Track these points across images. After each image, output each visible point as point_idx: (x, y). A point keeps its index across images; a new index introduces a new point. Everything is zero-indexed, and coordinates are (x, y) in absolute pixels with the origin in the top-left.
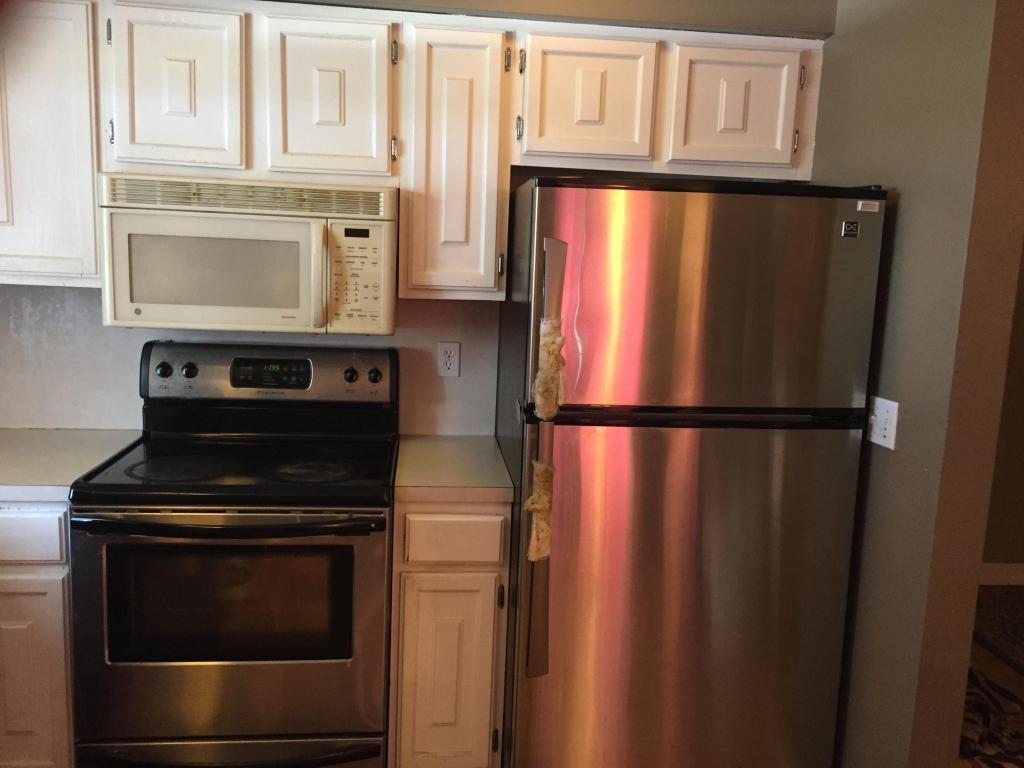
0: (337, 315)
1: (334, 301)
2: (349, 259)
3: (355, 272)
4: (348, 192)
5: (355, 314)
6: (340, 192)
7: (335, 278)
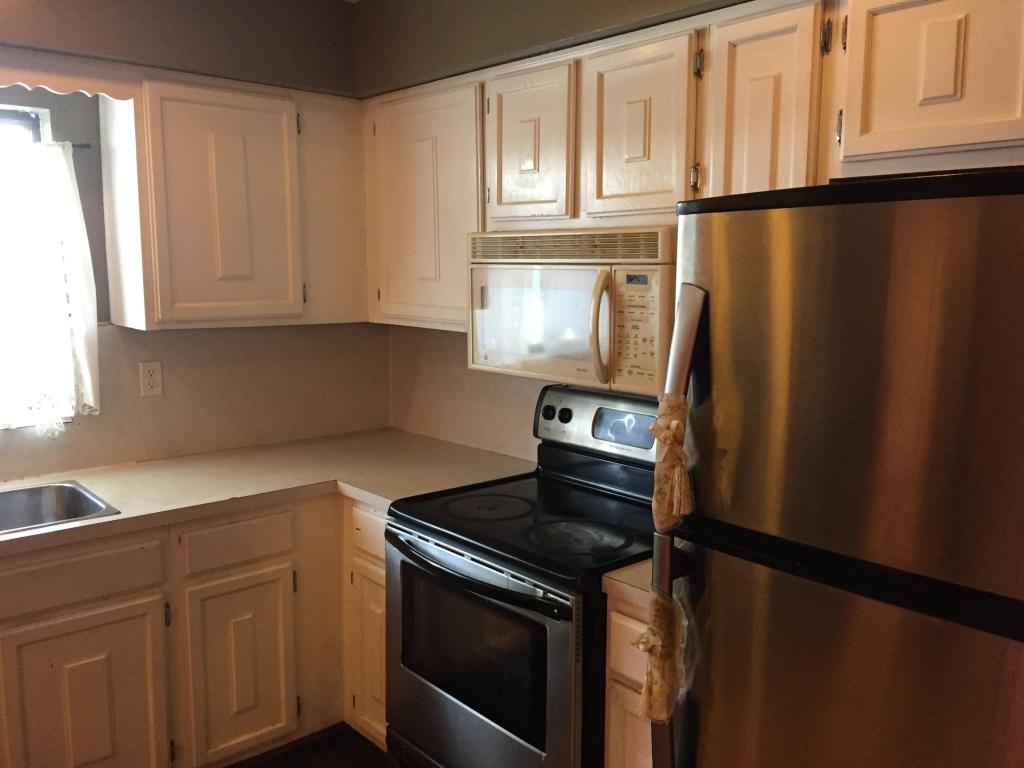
0: (620, 371)
1: (616, 355)
2: (630, 310)
3: (635, 323)
4: (630, 235)
5: (635, 371)
6: (625, 235)
7: (617, 329)
